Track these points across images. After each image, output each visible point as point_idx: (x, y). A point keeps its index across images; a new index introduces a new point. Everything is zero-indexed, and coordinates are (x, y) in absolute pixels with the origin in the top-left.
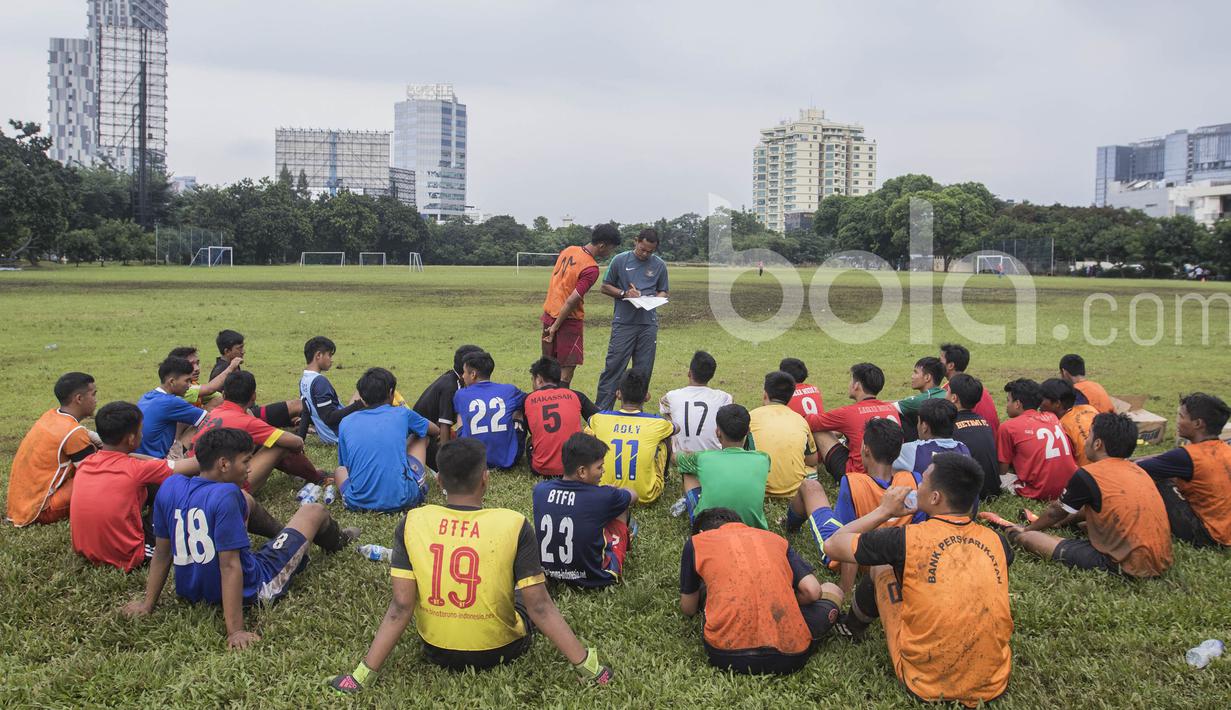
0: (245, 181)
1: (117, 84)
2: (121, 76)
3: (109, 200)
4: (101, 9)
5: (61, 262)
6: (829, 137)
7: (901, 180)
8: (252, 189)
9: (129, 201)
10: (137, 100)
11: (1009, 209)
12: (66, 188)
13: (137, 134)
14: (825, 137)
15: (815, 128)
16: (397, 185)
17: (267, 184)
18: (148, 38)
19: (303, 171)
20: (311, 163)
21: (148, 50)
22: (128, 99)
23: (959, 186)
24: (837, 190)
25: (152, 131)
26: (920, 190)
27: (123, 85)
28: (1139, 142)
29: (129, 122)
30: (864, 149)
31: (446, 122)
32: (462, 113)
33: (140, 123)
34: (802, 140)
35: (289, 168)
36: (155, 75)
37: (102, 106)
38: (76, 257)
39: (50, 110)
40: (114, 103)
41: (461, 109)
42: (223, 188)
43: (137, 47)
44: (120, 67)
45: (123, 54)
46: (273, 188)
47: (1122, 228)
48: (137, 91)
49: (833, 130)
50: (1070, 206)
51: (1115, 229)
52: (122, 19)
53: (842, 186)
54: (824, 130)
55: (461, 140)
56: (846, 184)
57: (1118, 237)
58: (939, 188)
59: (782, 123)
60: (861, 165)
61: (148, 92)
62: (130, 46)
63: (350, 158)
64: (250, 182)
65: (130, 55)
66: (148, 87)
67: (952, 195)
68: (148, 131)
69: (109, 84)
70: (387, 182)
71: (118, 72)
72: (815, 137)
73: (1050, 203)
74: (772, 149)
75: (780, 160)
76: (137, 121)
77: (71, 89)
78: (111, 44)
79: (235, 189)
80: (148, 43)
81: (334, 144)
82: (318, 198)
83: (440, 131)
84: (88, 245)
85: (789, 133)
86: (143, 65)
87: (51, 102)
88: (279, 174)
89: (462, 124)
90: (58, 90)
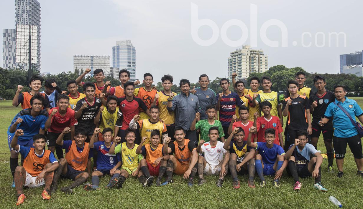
0: (63, 73)
1: (22, 43)
2: (23, 40)
3: (19, 79)
4: (20, 19)
5: (3, 100)
6: (252, 54)
7: (275, 67)
8: (65, 75)
9: (26, 80)
10: (28, 48)
11: (311, 76)
12: (3, 76)
13: (28, 59)
14: (251, 54)
15: (248, 51)
16: (113, 73)
17: (70, 74)
18: (32, 28)
19: (82, 69)
20: (85, 66)
21: (32, 31)
22: (25, 47)
23: (294, 68)
24: (255, 71)
25: (33, 57)
26: (281, 70)
27: (23, 43)
28: (353, 53)
29: (25, 55)
30: (264, 57)
31: (129, 53)
32: (134, 49)
33: (29, 55)
34: (244, 55)
35: (78, 68)
36: (34, 39)
37: (17, 50)
38: (7, 98)
39: (4, 52)
40: (21, 49)
41: (134, 48)
42: (56, 75)
43: (28, 31)
44: (23, 37)
45: (24, 33)
46: (72, 75)
47: (348, 81)
48: (28, 45)
49: (254, 52)
50: (331, 74)
51: (345, 81)
52: (26, 23)
53: (257, 70)
54: (250, 52)
55: (134, 58)
56: (258, 69)
57: (347, 83)
58: (287, 69)
59: (237, 50)
60: (263, 63)
61: (31, 45)
62: (26, 31)
63: (97, 65)
64: (65, 73)
65: (26, 33)
66: (31, 44)
67: (292, 71)
68: (32, 57)
69: (19, 43)
70: (109, 72)
71: (22, 39)
72: (248, 54)
73: (324, 73)
74: (234, 58)
75: (236, 62)
76: (28, 54)
77: (10, 45)
78: (20, 30)
79: (60, 75)
80: (32, 30)
81: (92, 60)
82: (87, 78)
83: (127, 55)
84: (11, 94)
85: (239, 53)
86: (30, 36)
87: (4, 49)
88: (74, 70)
89: (134, 53)
90: (6, 45)
